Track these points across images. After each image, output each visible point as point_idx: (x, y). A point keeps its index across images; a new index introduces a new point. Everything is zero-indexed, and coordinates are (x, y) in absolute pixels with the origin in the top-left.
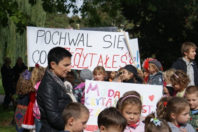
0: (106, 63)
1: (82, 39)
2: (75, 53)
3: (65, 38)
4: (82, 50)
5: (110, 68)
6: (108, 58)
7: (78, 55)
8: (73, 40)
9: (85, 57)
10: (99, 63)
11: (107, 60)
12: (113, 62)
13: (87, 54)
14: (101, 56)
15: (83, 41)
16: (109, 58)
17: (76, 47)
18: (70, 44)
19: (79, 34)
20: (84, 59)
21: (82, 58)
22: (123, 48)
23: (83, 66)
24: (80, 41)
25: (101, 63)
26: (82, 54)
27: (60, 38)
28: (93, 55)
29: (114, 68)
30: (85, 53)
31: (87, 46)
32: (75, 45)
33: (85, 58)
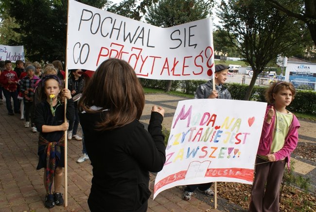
0: (173, 69)
1: (141, 36)
2: (131, 53)
3: (119, 30)
4: (140, 50)
5: (180, 75)
6: (176, 62)
7: (134, 57)
8: (129, 34)
9: (144, 60)
10: (164, 69)
11: (175, 65)
12: (184, 67)
13: (147, 57)
14: (167, 60)
15: (143, 38)
16: (178, 62)
17: (132, 45)
18: (125, 40)
19: (139, 27)
20: (142, 63)
21: (140, 62)
22: (196, 45)
23: (140, 72)
24: (138, 37)
25: (167, 69)
26: (140, 57)
27: (113, 28)
28: (156, 58)
29: (184, 75)
30: (144, 54)
31: (148, 46)
32: (131, 42)
33: (144, 62)
